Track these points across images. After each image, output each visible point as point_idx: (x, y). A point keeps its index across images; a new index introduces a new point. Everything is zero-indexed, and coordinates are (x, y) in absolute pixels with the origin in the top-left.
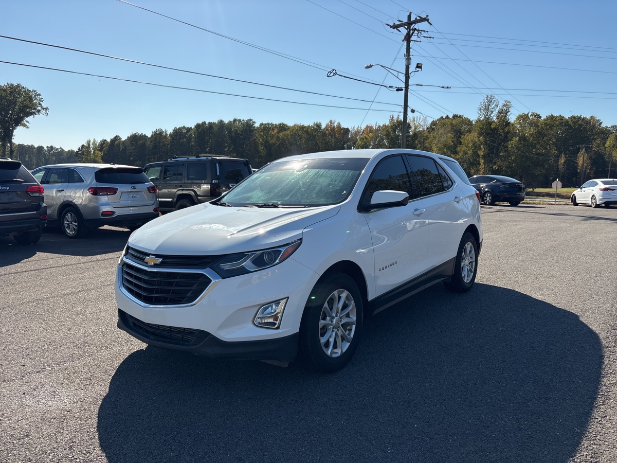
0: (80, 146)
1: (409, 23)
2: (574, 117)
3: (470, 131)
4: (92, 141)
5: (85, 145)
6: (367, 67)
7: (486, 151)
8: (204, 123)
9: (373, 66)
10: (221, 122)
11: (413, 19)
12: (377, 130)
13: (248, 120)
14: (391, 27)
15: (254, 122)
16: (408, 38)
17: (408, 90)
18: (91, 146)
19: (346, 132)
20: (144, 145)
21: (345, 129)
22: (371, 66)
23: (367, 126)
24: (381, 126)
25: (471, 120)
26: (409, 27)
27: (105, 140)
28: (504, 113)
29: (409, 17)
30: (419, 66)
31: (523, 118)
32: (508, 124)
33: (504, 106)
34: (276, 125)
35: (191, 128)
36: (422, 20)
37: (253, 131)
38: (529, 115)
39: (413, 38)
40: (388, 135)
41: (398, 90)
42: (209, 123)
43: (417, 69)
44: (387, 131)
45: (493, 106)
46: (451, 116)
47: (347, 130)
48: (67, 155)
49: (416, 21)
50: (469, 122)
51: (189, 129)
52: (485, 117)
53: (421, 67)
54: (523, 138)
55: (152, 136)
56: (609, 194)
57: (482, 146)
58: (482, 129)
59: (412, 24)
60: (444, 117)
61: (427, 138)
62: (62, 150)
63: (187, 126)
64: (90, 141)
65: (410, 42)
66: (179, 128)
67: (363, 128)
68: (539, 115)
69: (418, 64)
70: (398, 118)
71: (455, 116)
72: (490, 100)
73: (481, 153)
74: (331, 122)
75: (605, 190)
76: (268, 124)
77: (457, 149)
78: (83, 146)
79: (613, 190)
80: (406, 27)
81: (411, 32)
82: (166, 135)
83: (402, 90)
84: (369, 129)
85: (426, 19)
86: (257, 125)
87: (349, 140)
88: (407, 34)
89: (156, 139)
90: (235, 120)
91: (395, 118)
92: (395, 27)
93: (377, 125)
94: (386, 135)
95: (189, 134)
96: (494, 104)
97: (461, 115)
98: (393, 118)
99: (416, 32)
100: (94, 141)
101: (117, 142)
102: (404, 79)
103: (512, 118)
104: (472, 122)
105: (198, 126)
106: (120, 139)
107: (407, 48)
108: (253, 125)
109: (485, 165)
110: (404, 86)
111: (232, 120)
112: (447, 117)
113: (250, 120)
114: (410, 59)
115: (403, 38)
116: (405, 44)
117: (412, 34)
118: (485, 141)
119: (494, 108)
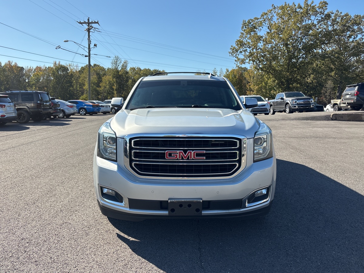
1: (89, 23)
2: (155, 70)
3: (105, 75)
6: (65, 41)
7: (118, 87)
9: (68, 41)
11: (90, 21)
12: (45, 70)
14: (79, 23)
16: (89, 30)
17: (90, 57)
19: (21, 70)
21: (20, 67)
22: (67, 41)
23: (37, 67)
24: (47, 67)
25: (105, 68)
26: (88, 26)
28: (124, 66)
29: (88, 20)
30: (95, 45)
31: (133, 69)
32: (127, 73)
33: (125, 63)
36: (95, 23)
38: (136, 68)
39: (91, 30)
40: (54, 74)
41: (86, 56)
43: (95, 47)
44: (53, 71)
46: (92, 65)
47: (22, 69)
49: (92, 23)
50: (103, 69)
52: (115, 68)
53: (96, 46)
57: (115, 84)
58: (114, 74)
61: (79, 77)
65: (90, 33)
67: (35, 67)
68: (140, 69)
69: (95, 44)
70: (59, 64)
71: (95, 65)
72: (117, 58)
73: (115, 88)
74: (9, 62)
77: (100, 85)
80: (87, 24)
83: (88, 56)
84: (39, 69)
85: (97, 23)
87: (24, 75)
88: (88, 29)
91: (57, 63)
92: (80, 23)
93: (45, 66)
94: (52, 74)
96: (119, 61)
97: (99, 65)
98: (56, 63)
99: (93, 28)
102: (88, 51)
103: (128, 69)
104: (105, 69)
107: (88, 35)
109: (117, 94)
114: (90, 41)
115: (86, 29)
116: (87, 33)
117: (91, 29)
118: (116, 81)
119: (119, 63)
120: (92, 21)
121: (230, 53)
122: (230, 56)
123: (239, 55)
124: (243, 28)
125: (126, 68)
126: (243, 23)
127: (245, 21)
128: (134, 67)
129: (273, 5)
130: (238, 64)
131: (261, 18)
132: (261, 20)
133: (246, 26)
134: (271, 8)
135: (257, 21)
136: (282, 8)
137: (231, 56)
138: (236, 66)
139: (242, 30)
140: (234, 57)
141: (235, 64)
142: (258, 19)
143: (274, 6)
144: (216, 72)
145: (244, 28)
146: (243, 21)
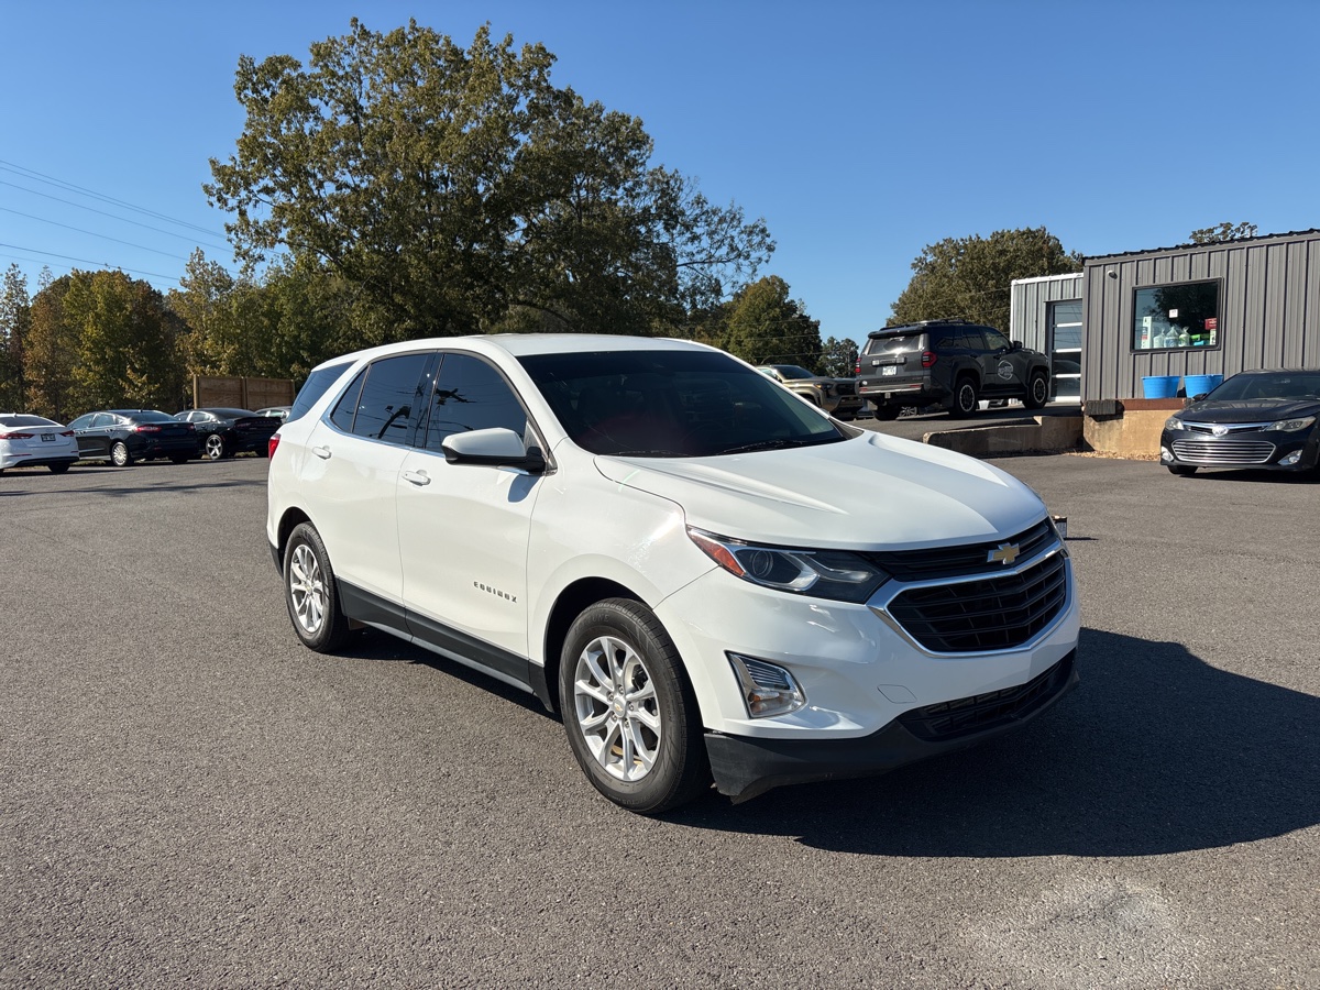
56: (25, 446)
75: (11, 436)
79: (31, 436)
121: (207, 189)
122: (212, 205)
123: (257, 202)
124: (241, 89)
126: (239, 69)
127: (252, 63)
129: (355, 20)
130: (245, 246)
131: (316, 65)
132: (317, 71)
133: (254, 84)
134: (350, 31)
135: (294, 74)
136: (399, 39)
137: (217, 205)
138: (238, 254)
139: (240, 99)
140: (232, 209)
141: (230, 240)
142: (296, 65)
143: (362, 26)
144: (22, 282)
145: (249, 92)
146: (239, 61)
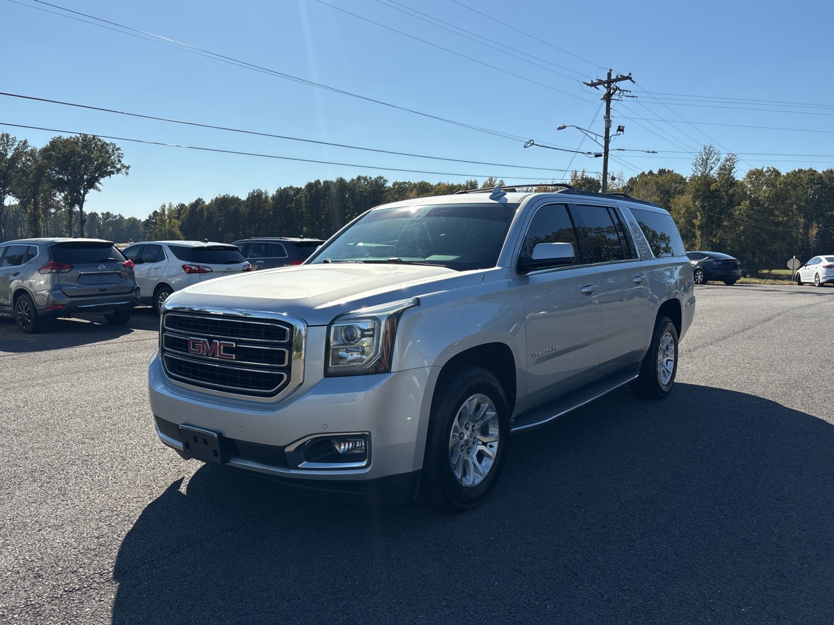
0: (151, 212)
1: (609, 82)
2: (831, 171)
3: (682, 192)
4: (167, 207)
5: (158, 211)
6: (560, 128)
7: (704, 220)
8: (318, 182)
9: (566, 127)
10: (341, 181)
11: (613, 77)
13: (378, 178)
14: (588, 85)
15: (385, 181)
16: (608, 98)
17: (608, 156)
18: (167, 212)
20: (236, 211)
22: (564, 127)
25: (684, 177)
26: (609, 87)
27: (183, 205)
28: (726, 170)
29: (609, 75)
30: (620, 129)
31: (756, 174)
32: (732, 183)
33: (728, 160)
34: (414, 184)
35: (301, 188)
36: (623, 78)
37: (384, 192)
38: (764, 171)
39: (613, 97)
41: (597, 156)
42: (324, 182)
43: (619, 132)
45: (713, 160)
46: (655, 172)
48: (127, 224)
49: (617, 80)
50: (681, 180)
51: (298, 191)
52: (701, 174)
53: (622, 130)
54: (755, 202)
55: (248, 199)
57: (698, 213)
58: (698, 191)
59: (613, 82)
60: (646, 173)
62: (121, 217)
63: (295, 186)
64: (164, 206)
65: (610, 101)
66: (285, 189)
68: (777, 171)
69: (619, 127)
70: (583, 174)
71: (662, 172)
72: (709, 153)
73: (697, 223)
75: (829, 267)
76: (405, 183)
78: (155, 212)
80: (606, 85)
81: (612, 91)
82: (267, 197)
83: (601, 155)
85: (629, 78)
86: (389, 184)
88: (607, 94)
89: (253, 203)
90: (359, 178)
92: (593, 85)
95: (298, 197)
96: (714, 158)
97: (671, 170)
98: (576, 174)
99: (618, 92)
100: (170, 206)
101: (199, 207)
102: (603, 143)
104: (685, 179)
105: (310, 186)
106: (204, 203)
107: (607, 109)
108: (384, 184)
109: (702, 237)
110: (603, 151)
111: (355, 178)
112: (651, 173)
113: (381, 178)
114: (611, 121)
115: (602, 97)
116: (605, 104)
117: (613, 93)
118: (703, 207)
119: (714, 163)
120: (617, 76)
125: (731, 172)
128: (760, 168)
